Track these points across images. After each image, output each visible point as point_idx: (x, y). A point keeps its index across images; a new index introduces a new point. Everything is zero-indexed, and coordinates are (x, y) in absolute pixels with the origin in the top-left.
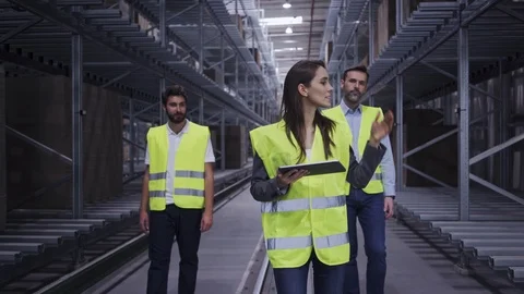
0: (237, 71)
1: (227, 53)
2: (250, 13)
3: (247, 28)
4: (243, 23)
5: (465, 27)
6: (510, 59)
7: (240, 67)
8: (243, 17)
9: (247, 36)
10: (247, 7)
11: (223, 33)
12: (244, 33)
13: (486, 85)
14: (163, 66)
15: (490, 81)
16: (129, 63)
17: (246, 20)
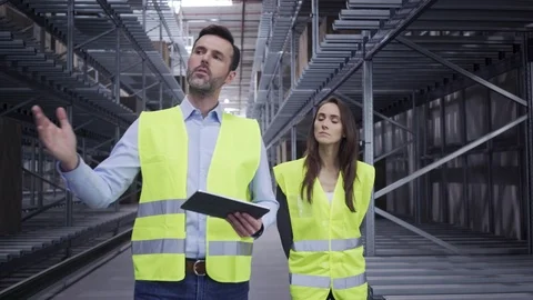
0: (161, 99)
1: (150, 80)
2: (177, 40)
3: (172, 54)
4: (170, 50)
5: (369, 60)
6: (422, 91)
7: (164, 94)
8: (169, 44)
9: (174, 63)
10: (172, 34)
11: (145, 59)
12: (170, 60)
13: (406, 115)
14: (71, 93)
15: (410, 112)
16: (27, 89)
17: (172, 47)
